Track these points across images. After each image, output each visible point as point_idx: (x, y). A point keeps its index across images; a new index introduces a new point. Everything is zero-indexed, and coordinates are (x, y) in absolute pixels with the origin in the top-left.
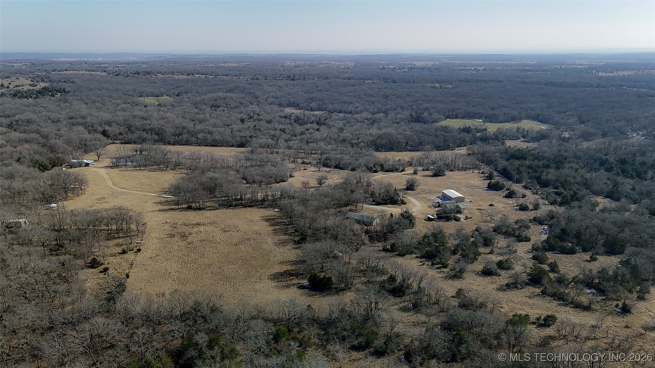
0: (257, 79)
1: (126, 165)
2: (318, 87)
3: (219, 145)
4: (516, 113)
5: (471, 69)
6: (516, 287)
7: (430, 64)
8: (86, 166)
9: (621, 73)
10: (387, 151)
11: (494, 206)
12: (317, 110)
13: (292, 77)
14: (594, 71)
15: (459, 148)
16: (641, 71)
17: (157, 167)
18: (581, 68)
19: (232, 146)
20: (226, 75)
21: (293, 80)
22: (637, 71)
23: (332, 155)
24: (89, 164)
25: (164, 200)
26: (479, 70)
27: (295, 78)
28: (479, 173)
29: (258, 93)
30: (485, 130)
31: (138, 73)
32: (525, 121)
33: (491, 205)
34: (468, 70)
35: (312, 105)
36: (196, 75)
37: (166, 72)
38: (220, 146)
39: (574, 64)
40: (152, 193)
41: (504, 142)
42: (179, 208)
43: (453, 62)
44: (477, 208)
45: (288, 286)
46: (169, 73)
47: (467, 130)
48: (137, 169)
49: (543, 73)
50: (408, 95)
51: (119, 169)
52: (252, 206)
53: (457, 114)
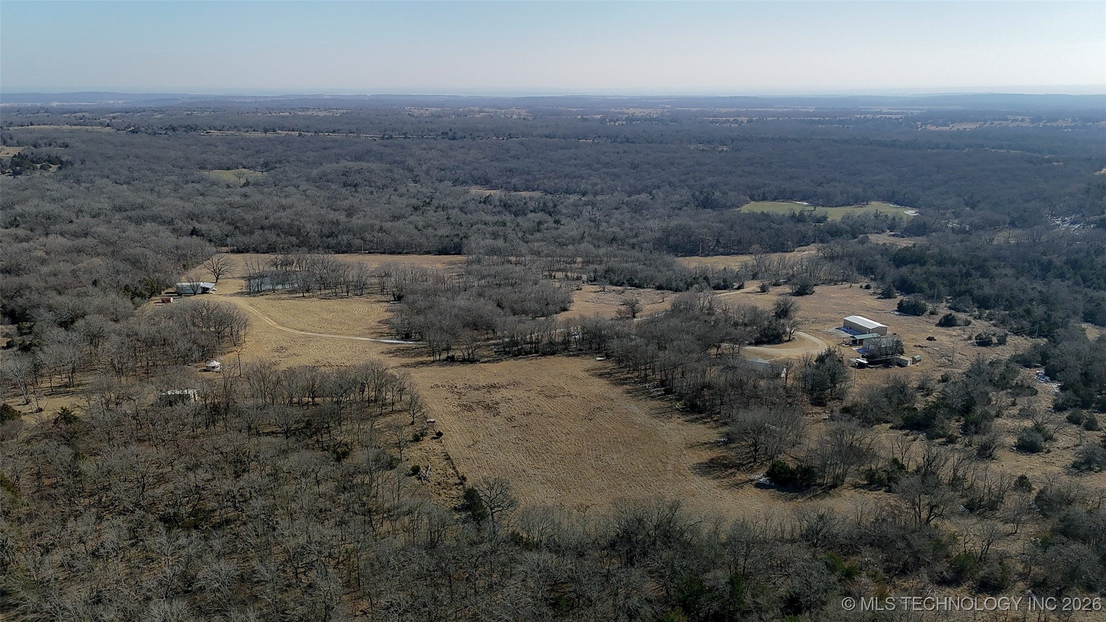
0: (391, 137)
1: (274, 290)
2: (508, 150)
3: (405, 251)
4: (859, 190)
5: (729, 121)
6: (1091, 469)
7: (654, 113)
8: (203, 293)
9: (961, 127)
10: (685, 256)
11: (935, 340)
12: (524, 190)
13: (450, 134)
14: (919, 123)
15: (800, 249)
16: (989, 122)
17: (330, 291)
18: (897, 119)
19: (428, 253)
20: (334, 132)
21: (454, 139)
22: (983, 123)
23: (613, 263)
24: (208, 289)
25: (393, 348)
26: (742, 122)
27: (458, 136)
28: (861, 287)
29: (411, 162)
30: (825, 218)
31: (174, 129)
32: (873, 203)
33: (930, 339)
34: (725, 122)
35: (514, 181)
36: (280, 132)
37: (224, 126)
38: (407, 253)
39: (880, 113)
40: (359, 336)
41: (868, 237)
42: (433, 362)
43: (686, 109)
44: (914, 344)
45: (739, 485)
46: (230, 128)
47: (799, 219)
48: (295, 295)
49: (841, 126)
50: (672, 164)
51: (265, 297)
52: (553, 354)
53: (764, 193)
